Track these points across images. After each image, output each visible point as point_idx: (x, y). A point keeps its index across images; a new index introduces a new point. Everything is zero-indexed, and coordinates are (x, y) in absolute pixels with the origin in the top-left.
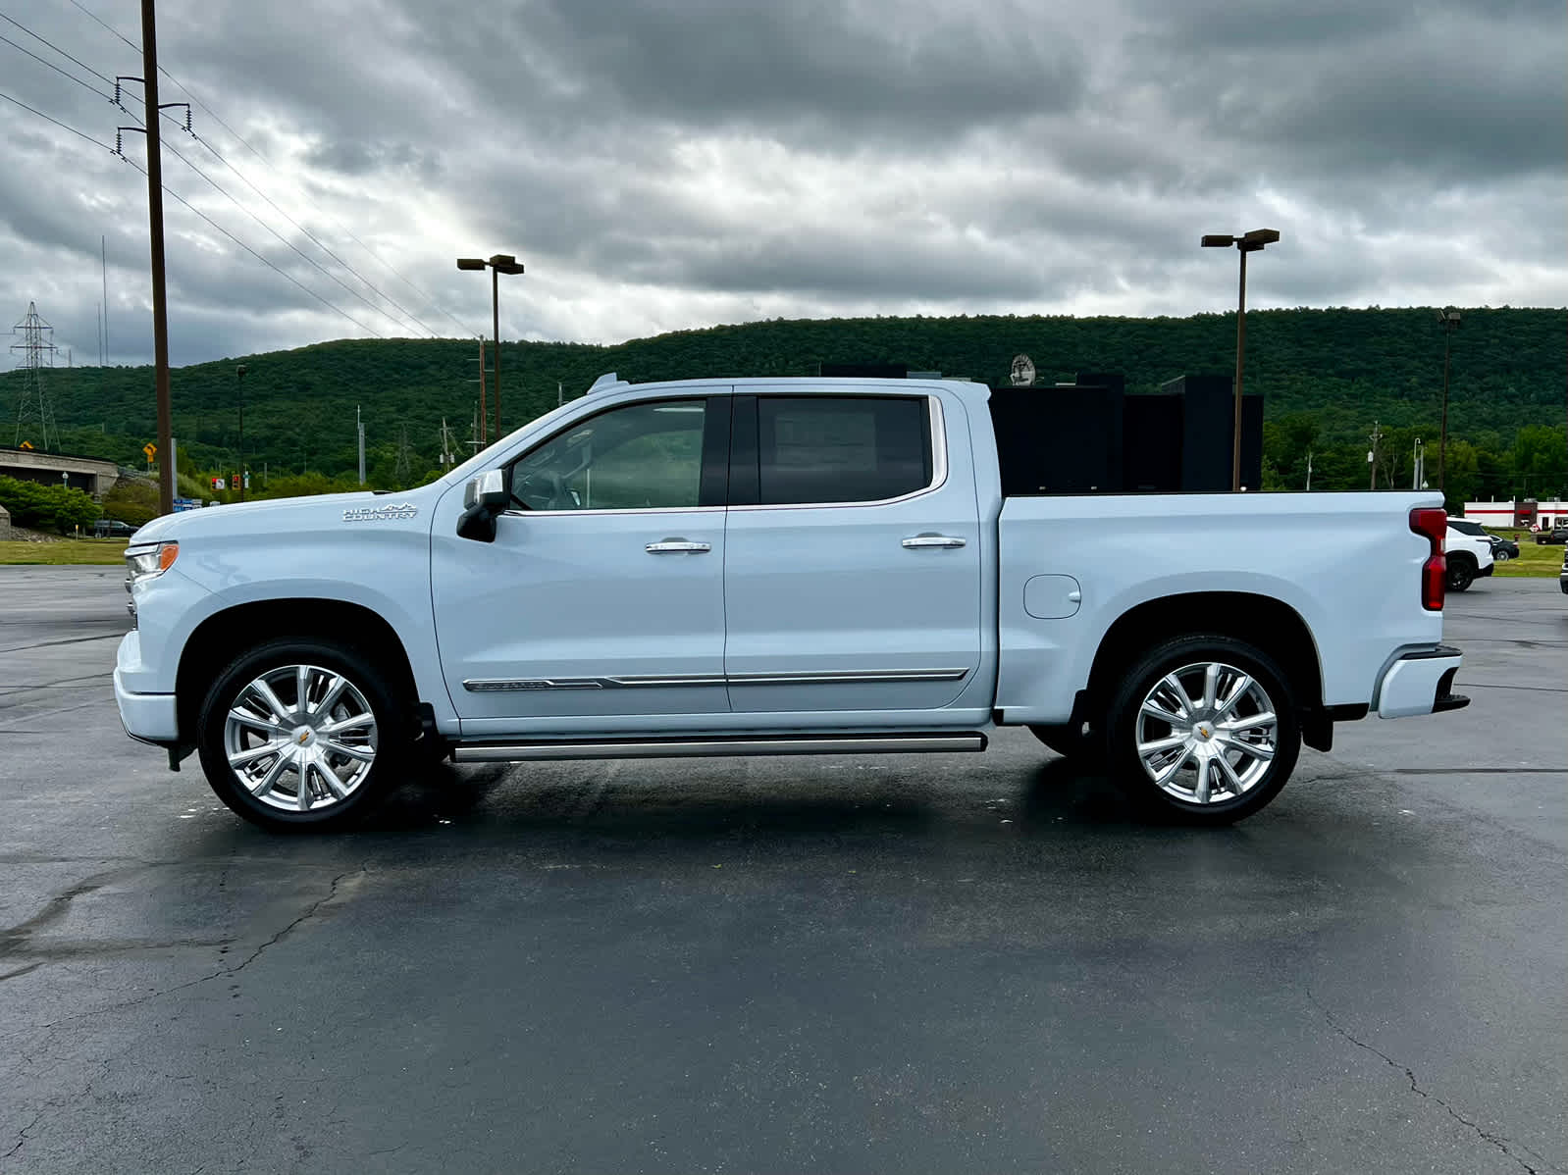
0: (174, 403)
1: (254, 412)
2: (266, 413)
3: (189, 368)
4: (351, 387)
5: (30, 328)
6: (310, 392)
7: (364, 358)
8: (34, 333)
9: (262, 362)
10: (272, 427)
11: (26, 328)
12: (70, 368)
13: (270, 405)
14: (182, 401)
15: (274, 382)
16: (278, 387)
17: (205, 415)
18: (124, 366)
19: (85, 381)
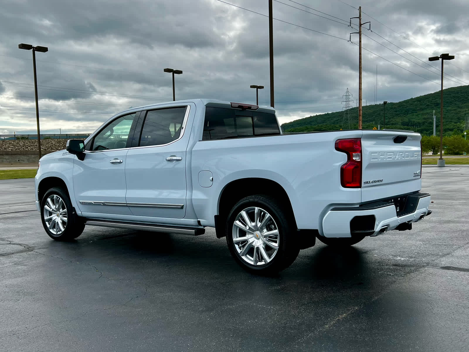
0: (395, 114)
1: (419, 114)
2: (423, 114)
3: (400, 102)
4: (453, 103)
5: (347, 96)
6: (439, 106)
7: (458, 93)
8: (347, 97)
9: (423, 98)
10: (424, 119)
11: (346, 96)
12: (366, 106)
13: (425, 112)
14: (398, 113)
15: (427, 104)
16: (428, 105)
17: (404, 117)
18: (381, 104)
19: (370, 109)
